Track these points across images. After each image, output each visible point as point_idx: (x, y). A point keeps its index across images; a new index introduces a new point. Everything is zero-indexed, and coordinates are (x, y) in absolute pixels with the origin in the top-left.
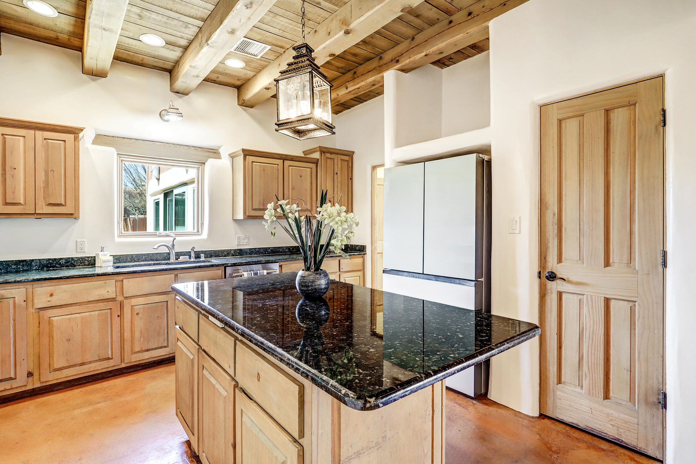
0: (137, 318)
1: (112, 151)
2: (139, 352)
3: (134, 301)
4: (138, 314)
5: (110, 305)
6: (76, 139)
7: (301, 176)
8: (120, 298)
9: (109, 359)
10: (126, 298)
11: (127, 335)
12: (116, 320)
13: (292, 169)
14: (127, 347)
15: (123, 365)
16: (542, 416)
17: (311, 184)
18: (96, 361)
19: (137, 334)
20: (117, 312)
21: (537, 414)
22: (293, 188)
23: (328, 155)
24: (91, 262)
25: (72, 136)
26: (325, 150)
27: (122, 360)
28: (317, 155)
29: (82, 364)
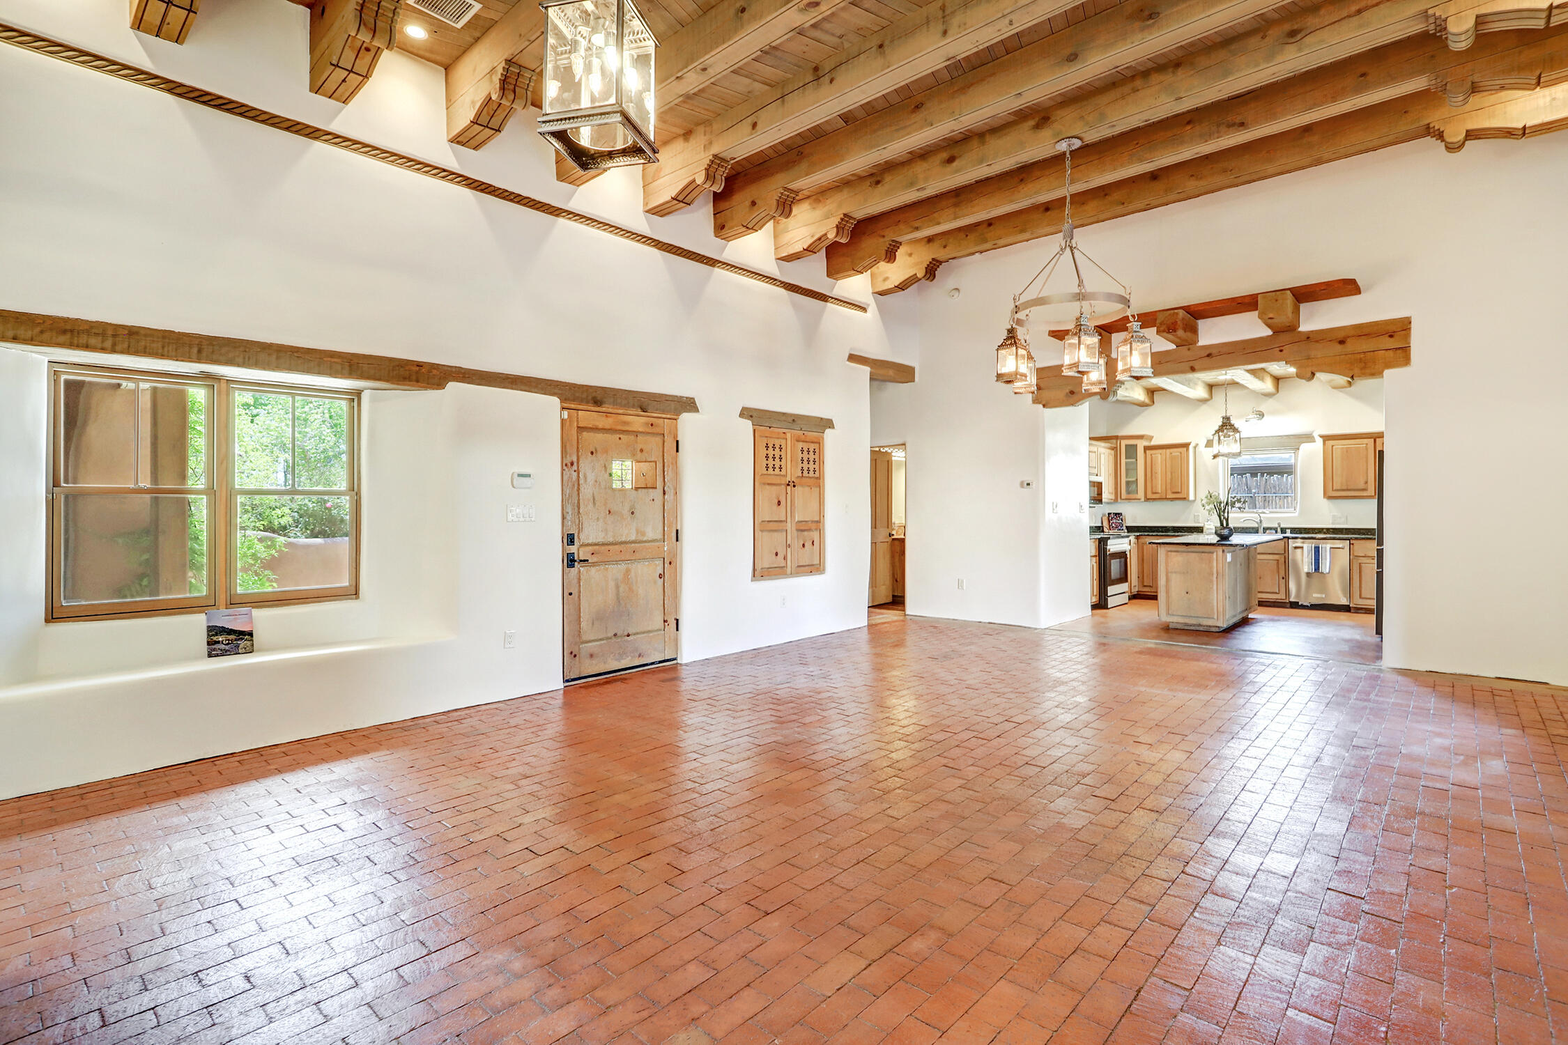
6: (1188, 450)
25: (1185, 449)
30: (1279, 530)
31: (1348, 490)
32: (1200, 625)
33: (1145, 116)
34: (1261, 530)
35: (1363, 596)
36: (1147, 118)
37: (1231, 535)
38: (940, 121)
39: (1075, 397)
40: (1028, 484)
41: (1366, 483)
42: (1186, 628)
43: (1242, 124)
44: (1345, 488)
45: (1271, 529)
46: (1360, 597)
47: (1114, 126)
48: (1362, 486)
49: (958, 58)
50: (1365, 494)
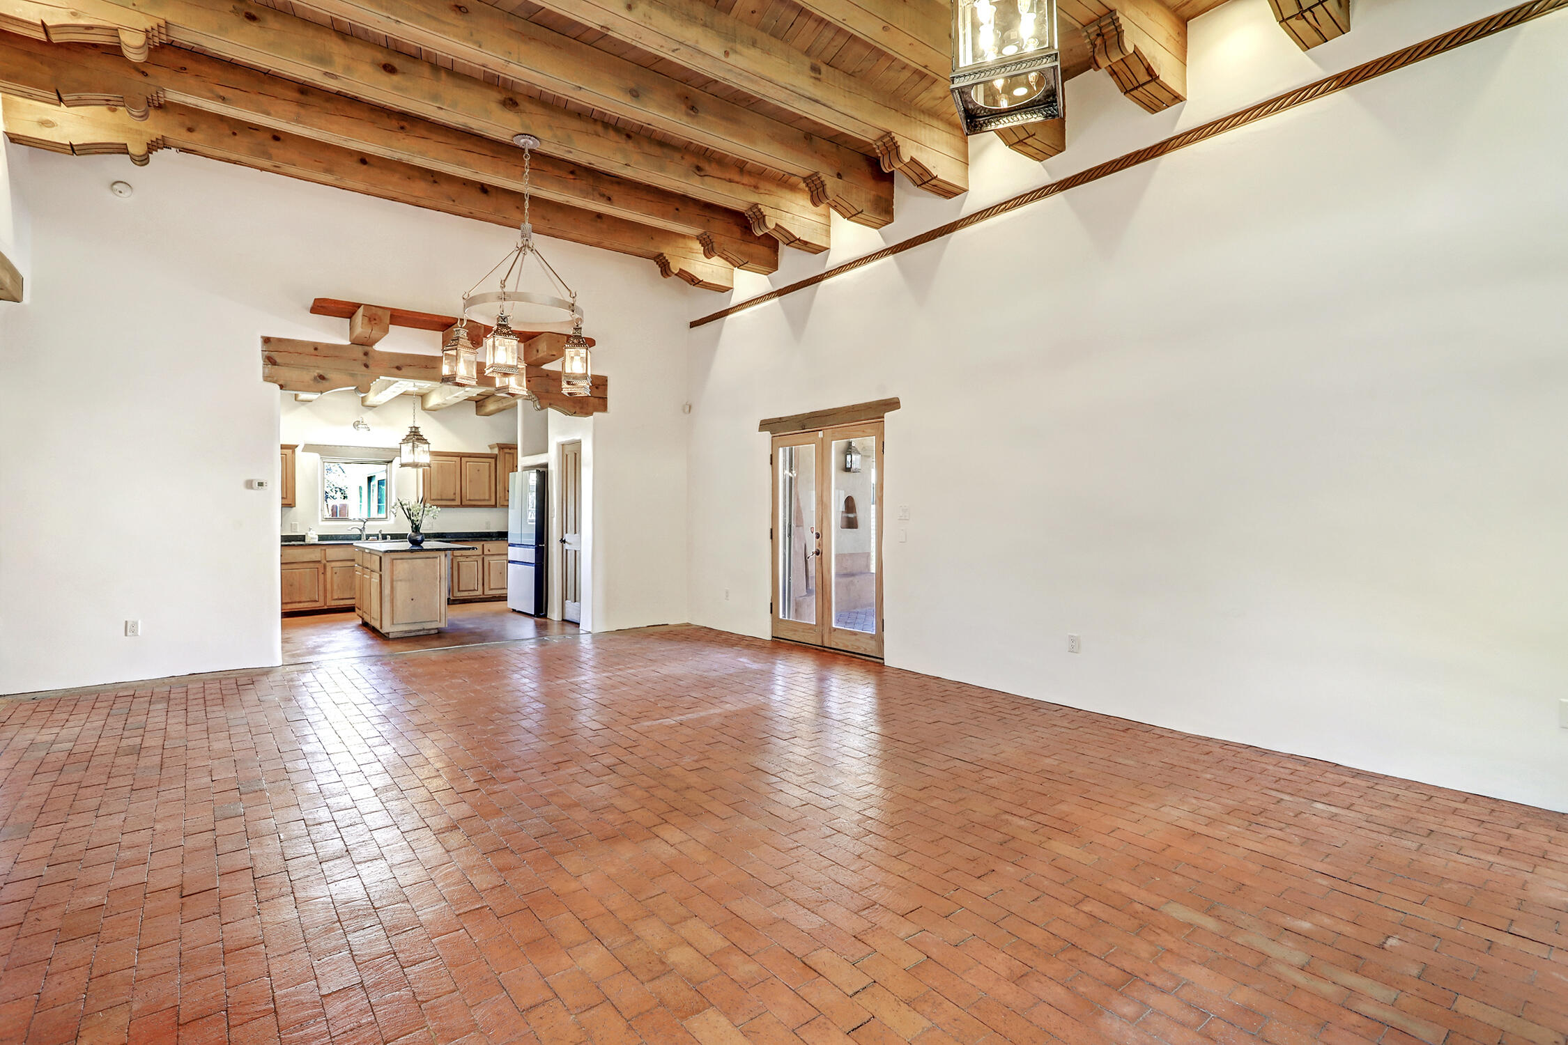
0: (335, 576)
1: (316, 456)
2: (336, 599)
3: (333, 564)
4: (336, 573)
5: (317, 565)
6: (294, 452)
7: (479, 470)
8: (324, 562)
9: (316, 601)
10: (327, 561)
11: (329, 586)
12: (321, 576)
13: (469, 465)
14: (329, 596)
15: (326, 607)
16: (563, 620)
17: (490, 476)
18: (308, 601)
19: (335, 587)
20: (321, 571)
21: (561, 620)
22: (470, 481)
23: (508, 451)
24: (303, 538)
25: (291, 451)
26: (502, 446)
27: (325, 604)
28: (496, 451)
29: (300, 602)
30: (380, 536)
31: (442, 500)
32: (424, 629)
33: (592, 159)
34: (364, 537)
35: (461, 589)
36: (593, 162)
37: (422, 541)
38: (493, 51)
39: (325, 383)
40: (261, 484)
41: (455, 494)
42: (406, 635)
43: (609, 199)
44: (439, 498)
45: (373, 535)
46: (459, 591)
47: (571, 152)
48: (452, 497)
49: (610, 33)
50: (453, 503)
